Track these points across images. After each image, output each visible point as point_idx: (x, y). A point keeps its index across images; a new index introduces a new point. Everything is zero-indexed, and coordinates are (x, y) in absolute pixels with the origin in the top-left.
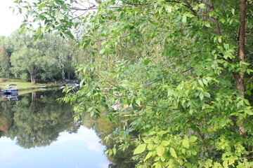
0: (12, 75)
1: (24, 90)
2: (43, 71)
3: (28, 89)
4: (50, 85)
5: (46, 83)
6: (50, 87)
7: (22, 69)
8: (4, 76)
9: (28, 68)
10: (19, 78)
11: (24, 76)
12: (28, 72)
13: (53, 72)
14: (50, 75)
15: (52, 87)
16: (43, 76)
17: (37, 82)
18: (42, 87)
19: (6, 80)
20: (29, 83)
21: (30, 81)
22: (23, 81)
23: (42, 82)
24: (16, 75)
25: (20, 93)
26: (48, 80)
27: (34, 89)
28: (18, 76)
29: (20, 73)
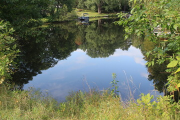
0: (85, 7)
1: (93, 17)
2: (106, 5)
3: (96, 17)
4: (111, 15)
5: (108, 13)
6: (111, 16)
7: (92, 3)
8: (80, 8)
9: (96, 2)
10: (90, 10)
11: (93, 8)
12: (96, 5)
13: (114, 5)
14: (111, 7)
15: (112, 16)
16: (107, 8)
17: (102, 12)
18: (105, 16)
19: (81, 11)
20: (97, 13)
21: (97, 12)
22: (92, 12)
23: (105, 12)
24: (88, 7)
25: (90, 20)
26: (110, 11)
27: (100, 17)
28: (90, 7)
29: (91, 5)
